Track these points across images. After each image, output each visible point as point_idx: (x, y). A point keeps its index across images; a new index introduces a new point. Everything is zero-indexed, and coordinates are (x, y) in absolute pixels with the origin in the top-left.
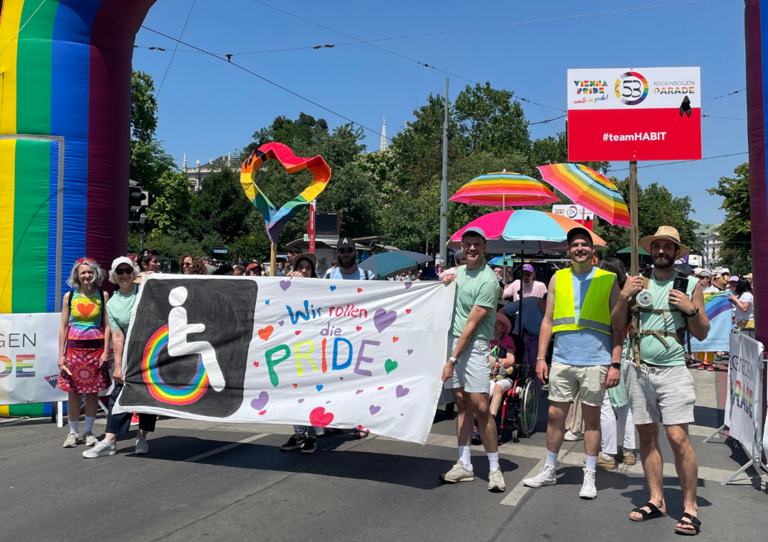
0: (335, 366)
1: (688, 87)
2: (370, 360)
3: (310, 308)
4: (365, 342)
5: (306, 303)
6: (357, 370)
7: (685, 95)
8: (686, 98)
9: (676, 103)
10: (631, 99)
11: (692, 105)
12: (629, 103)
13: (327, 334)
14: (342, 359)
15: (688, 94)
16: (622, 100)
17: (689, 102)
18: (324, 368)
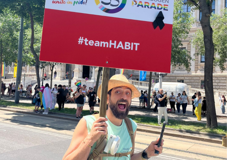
1: (163, 4)
7: (160, 10)
8: (161, 13)
9: (150, 17)
10: (109, 7)
11: (165, 21)
12: (108, 11)
15: (162, 10)
16: (101, 7)
17: (163, 18)
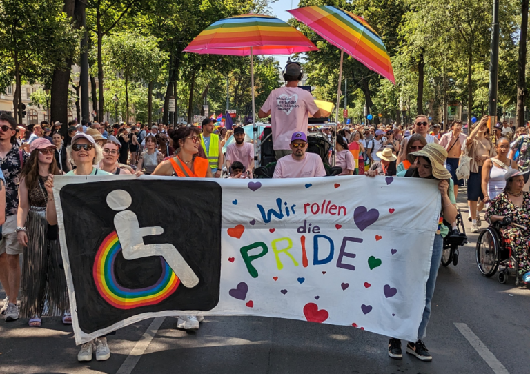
0: (316, 262)
2: (353, 256)
3: (283, 206)
4: (346, 239)
5: (279, 201)
6: (339, 265)
13: (305, 231)
14: (323, 253)
18: (305, 263)
